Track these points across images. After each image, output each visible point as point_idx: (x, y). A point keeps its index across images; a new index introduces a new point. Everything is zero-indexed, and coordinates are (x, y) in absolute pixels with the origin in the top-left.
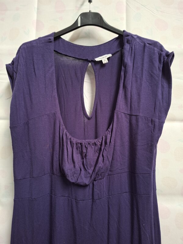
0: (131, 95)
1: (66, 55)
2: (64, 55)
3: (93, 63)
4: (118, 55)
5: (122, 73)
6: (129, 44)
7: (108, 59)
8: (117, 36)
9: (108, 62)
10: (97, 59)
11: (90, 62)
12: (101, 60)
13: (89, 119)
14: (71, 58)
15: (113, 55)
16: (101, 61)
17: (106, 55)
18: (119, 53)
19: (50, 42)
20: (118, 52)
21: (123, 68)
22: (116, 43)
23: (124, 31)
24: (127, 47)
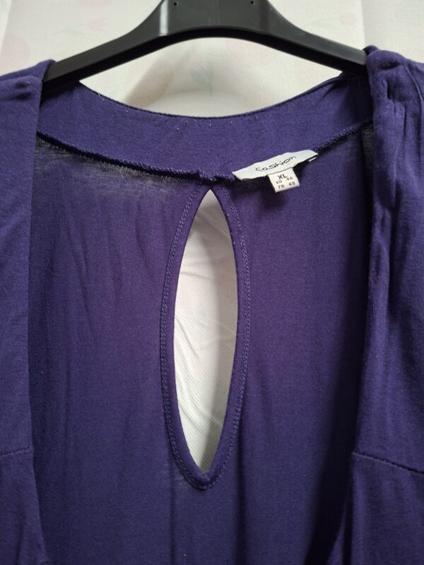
1: (98, 158)
2: (89, 155)
3: (225, 193)
4: (343, 154)
6: (402, 99)
7: (299, 169)
10: (246, 173)
11: (209, 184)
12: (262, 174)
14: (121, 169)
15: (322, 151)
16: (266, 180)
17: (287, 155)
18: (348, 145)
19: (23, 97)
20: (343, 139)
22: (333, 105)
24: (392, 114)
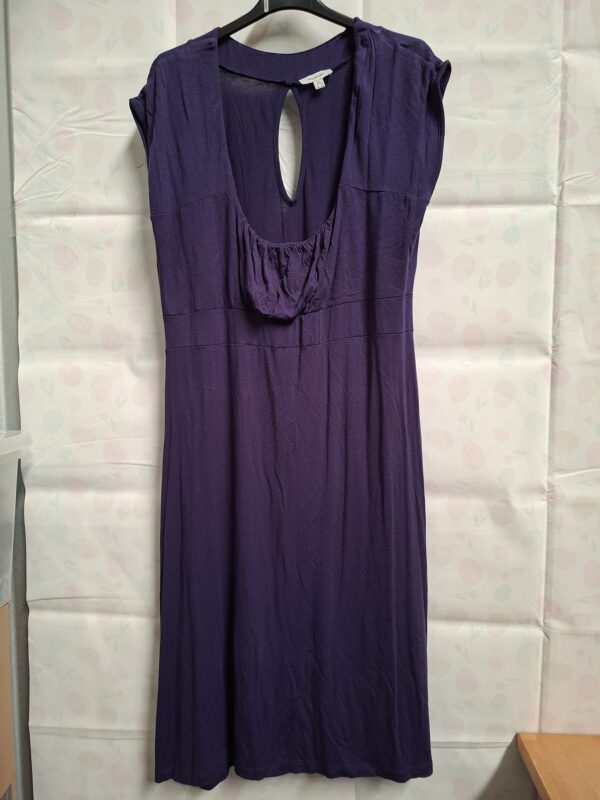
0: (369, 153)
1: (243, 76)
2: (238, 74)
3: (296, 90)
4: (344, 71)
5: (353, 109)
6: (366, 46)
7: (326, 79)
8: (342, 29)
9: (324, 85)
10: (304, 81)
11: (289, 87)
12: (310, 82)
13: (290, 204)
14: (252, 80)
15: (334, 71)
16: (312, 85)
17: (322, 72)
18: (347, 66)
19: (212, 49)
20: (345, 63)
21: (354, 98)
22: (342, 46)
23: (356, 19)
24: (362, 53)
